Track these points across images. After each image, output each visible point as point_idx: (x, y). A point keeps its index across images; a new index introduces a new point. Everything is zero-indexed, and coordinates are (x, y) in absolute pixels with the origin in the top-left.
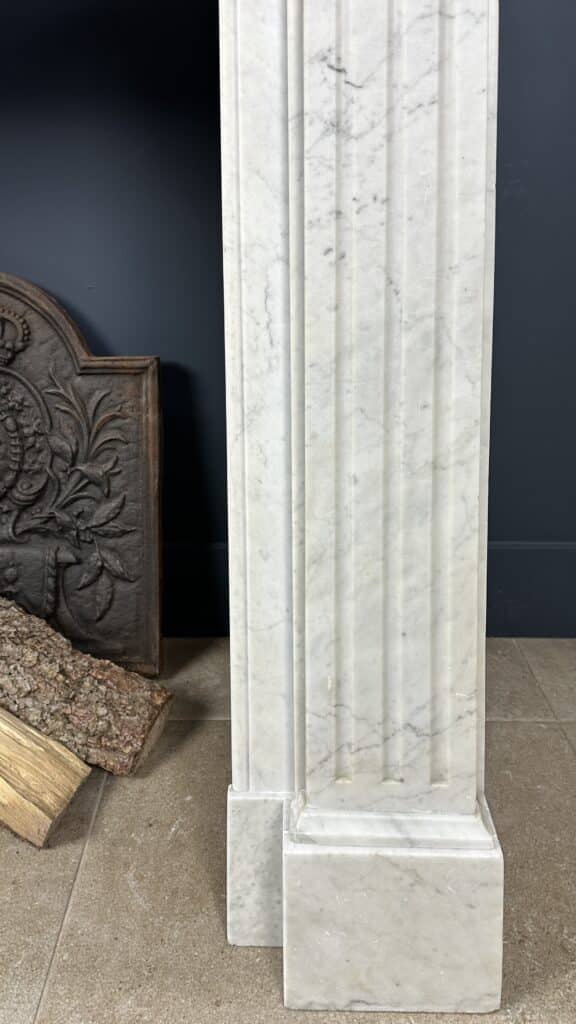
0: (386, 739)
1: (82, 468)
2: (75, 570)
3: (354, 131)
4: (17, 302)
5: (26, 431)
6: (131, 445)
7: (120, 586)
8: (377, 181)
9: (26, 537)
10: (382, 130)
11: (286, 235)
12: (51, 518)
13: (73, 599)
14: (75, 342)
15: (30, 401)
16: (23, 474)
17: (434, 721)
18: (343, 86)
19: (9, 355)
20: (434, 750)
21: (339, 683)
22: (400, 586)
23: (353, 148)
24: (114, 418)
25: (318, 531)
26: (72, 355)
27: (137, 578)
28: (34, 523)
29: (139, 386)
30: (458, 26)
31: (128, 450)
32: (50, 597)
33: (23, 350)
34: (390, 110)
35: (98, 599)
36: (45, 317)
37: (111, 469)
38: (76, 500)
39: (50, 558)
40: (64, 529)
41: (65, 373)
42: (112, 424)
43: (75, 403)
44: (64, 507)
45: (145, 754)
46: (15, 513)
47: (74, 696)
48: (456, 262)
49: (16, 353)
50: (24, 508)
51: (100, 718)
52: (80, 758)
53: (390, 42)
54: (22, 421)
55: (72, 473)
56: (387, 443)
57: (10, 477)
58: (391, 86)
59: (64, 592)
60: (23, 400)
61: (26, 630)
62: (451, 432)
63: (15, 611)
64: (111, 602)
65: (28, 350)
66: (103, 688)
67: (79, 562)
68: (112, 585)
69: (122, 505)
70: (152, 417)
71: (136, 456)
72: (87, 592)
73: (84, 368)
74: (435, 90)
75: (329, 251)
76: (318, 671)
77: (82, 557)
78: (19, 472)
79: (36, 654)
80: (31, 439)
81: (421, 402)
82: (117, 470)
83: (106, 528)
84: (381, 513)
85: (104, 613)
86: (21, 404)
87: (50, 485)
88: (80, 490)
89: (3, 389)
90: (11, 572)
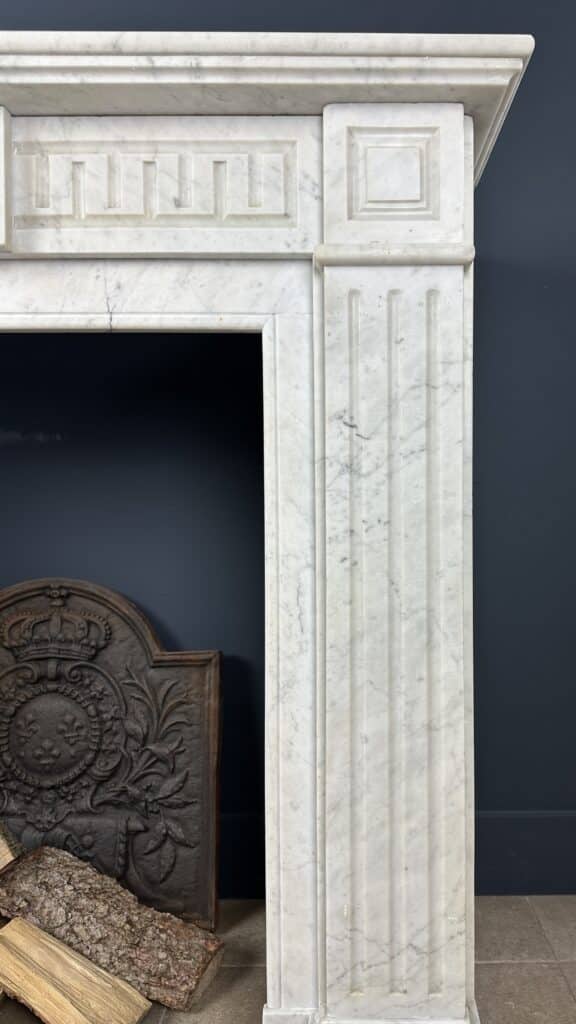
0: (392, 958)
1: (152, 747)
2: (143, 837)
3: (364, 471)
4: (101, 607)
5: (105, 716)
6: (194, 727)
7: (183, 852)
8: (381, 507)
9: (102, 808)
10: (384, 470)
11: (314, 548)
12: (124, 792)
13: (141, 863)
14: (150, 639)
15: (109, 690)
16: (101, 754)
17: (431, 941)
18: (355, 438)
19: (93, 652)
20: (431, 966)
21: (353, 912)
22: (403, 829)
23: (364, 483)
24: (181, 703)
25: (336, 781)
26: (147, 651)
27: (197, 844)
28: (109, 796)
29: (203, 676)
30: (441, 395)
31: (192, 732)
32: (121, 861)
33: (105, 647)
34: (390, 456)
35: (163, 863)
36: (125, 619)
37: (177, 748)
38: (144, 776)
39: (122, 827)
40: (135, 801)
41: (140, 666)
42: (178, 710)
43: (148, 691)
44: (136, 781)
45: (199, 993)
46: (93, 788)
47: (139, 942)
48: (441, 568)
49: (99, 650)
50: (101, 783)
51: (160, 961)
52: (142, 994)
53: (390, 406)
54: (102, 708)
55: (143, 752)
56: (391, 709)
57: (90, 756)
58: (391, 437)
59: (133, 858)
60: (104, 689)
61: (98, 886)
62: (442, 700)
63: (90, 871)
64: (173, 865)
65: (109, 647)
66: (163, 936)
67: (146, 830)
68: (175, 851)
69: (185, 781)
70: (213, 702)
71: (198, 737)
72: (153, 856)
73: (155, 662)
74: (424, 441)
75: (344, 559)
76: (336, 901)
77: (149, 826)
78: (98, 752)
79: (107, 907)
80: (109, 724)
81: (417, 677)
82: (181, 749)
83: (170, 800)
84: (387, 766)
85: (168, 874)
86: (101, 693)
87: (123, 761)
88: (149, 767)
89: (87, 681)
90: (88, 839)
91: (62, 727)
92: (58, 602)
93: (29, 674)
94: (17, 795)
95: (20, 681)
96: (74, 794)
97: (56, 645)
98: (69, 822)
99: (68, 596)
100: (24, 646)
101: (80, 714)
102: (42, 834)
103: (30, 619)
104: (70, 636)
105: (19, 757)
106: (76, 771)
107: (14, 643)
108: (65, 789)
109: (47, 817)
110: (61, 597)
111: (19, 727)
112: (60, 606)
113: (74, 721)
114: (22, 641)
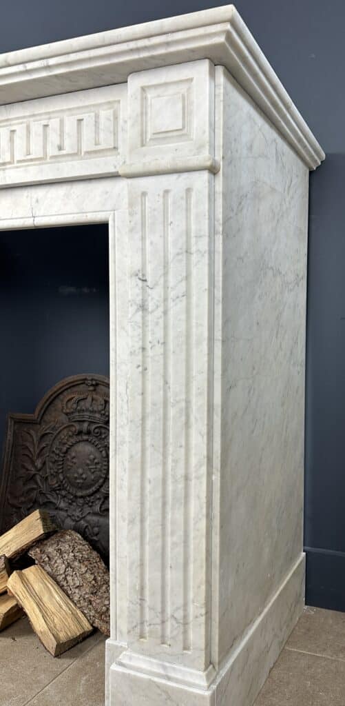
0: (163, 622)
9: (106, 513)
21: (143, 588)
22: (169, 540)
25: (133, 505)
30: (195, 258)
47: (96, 592)
48: (194, 374)
51: (105, 605)
52: (90, 623)
61: (86, 556)
62: (194, 461)
75: (139, 366)
78: (105, 479)
79: (87, 569)
81: (179, 445)
89: (103, 436)
90: (96, 529)
91: (88, 462)
92: (91, 388)
93: (74, 429)
94: (65, 499)
95: (70, 433)
96: (92, 502)
97: (88, 414)
98: (89, 518)
99: (97, 385)
100: (72, 413)
101: (97, 455)
102: (74, 523)
103: (77, 397)
104: (95, 409)
105: (66, 477)
106: (94, 489)
107: (68, 411)
108: (88, 499)
109: (77, 513)
110: (92, 385)
111: (68, 459)
112: (92, 391)
113: (94, 459)
114: (72, 410)
